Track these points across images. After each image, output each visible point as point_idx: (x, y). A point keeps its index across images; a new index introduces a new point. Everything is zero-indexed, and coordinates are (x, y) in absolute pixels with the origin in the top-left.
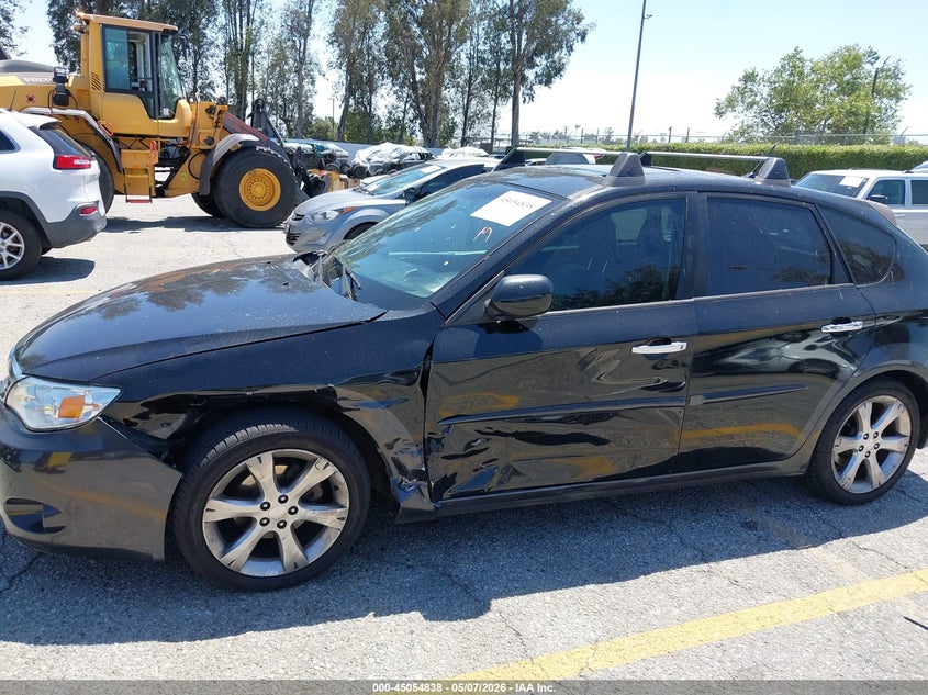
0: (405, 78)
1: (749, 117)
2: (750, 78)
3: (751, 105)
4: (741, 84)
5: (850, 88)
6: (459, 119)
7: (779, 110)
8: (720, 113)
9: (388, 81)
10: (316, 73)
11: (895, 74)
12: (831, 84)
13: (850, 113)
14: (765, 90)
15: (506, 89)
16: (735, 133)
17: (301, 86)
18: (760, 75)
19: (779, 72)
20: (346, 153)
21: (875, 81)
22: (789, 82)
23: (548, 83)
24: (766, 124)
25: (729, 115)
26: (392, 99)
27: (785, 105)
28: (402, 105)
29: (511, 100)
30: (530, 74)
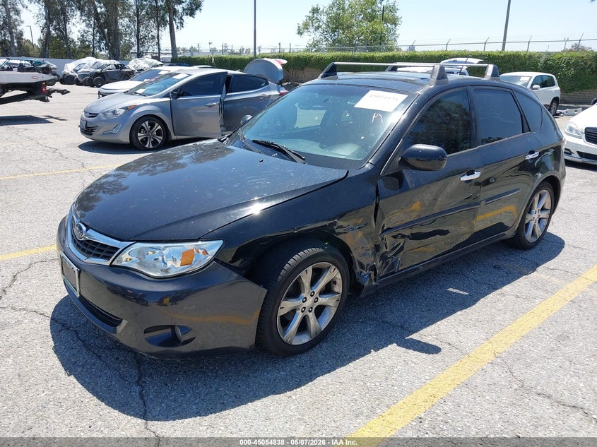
0: (90, 10)
1: (317, 35)
2: (315, 11)
3: (318, 28)
4: (311, 15)
5: (371, 18)
6: (134, 40)
7: (334, 31)
8: (300, 33)
9: (78, 13)
10: (19, 7)
11: (393, 9)
12: (360, 15)
13: (373, 32)
14: (324, 18)
15: (163, 18)
16: (310, 45)
17: (9, 17)
18: (321, 9)
19: (331, 7)
20: (55, 66)
21: (383, 13)
22: (337, 13)
23: (192, 14)
24: (327, 40)
25: (306, 34)
26: (83, 26)
27: (336, 28)
28: (91, 30)
29: (168, 26)
30: (179, 8)
